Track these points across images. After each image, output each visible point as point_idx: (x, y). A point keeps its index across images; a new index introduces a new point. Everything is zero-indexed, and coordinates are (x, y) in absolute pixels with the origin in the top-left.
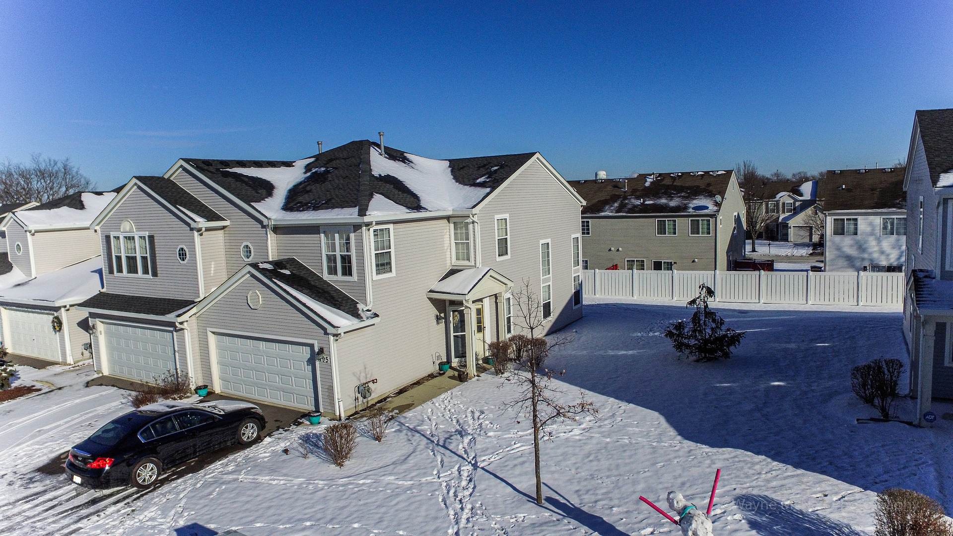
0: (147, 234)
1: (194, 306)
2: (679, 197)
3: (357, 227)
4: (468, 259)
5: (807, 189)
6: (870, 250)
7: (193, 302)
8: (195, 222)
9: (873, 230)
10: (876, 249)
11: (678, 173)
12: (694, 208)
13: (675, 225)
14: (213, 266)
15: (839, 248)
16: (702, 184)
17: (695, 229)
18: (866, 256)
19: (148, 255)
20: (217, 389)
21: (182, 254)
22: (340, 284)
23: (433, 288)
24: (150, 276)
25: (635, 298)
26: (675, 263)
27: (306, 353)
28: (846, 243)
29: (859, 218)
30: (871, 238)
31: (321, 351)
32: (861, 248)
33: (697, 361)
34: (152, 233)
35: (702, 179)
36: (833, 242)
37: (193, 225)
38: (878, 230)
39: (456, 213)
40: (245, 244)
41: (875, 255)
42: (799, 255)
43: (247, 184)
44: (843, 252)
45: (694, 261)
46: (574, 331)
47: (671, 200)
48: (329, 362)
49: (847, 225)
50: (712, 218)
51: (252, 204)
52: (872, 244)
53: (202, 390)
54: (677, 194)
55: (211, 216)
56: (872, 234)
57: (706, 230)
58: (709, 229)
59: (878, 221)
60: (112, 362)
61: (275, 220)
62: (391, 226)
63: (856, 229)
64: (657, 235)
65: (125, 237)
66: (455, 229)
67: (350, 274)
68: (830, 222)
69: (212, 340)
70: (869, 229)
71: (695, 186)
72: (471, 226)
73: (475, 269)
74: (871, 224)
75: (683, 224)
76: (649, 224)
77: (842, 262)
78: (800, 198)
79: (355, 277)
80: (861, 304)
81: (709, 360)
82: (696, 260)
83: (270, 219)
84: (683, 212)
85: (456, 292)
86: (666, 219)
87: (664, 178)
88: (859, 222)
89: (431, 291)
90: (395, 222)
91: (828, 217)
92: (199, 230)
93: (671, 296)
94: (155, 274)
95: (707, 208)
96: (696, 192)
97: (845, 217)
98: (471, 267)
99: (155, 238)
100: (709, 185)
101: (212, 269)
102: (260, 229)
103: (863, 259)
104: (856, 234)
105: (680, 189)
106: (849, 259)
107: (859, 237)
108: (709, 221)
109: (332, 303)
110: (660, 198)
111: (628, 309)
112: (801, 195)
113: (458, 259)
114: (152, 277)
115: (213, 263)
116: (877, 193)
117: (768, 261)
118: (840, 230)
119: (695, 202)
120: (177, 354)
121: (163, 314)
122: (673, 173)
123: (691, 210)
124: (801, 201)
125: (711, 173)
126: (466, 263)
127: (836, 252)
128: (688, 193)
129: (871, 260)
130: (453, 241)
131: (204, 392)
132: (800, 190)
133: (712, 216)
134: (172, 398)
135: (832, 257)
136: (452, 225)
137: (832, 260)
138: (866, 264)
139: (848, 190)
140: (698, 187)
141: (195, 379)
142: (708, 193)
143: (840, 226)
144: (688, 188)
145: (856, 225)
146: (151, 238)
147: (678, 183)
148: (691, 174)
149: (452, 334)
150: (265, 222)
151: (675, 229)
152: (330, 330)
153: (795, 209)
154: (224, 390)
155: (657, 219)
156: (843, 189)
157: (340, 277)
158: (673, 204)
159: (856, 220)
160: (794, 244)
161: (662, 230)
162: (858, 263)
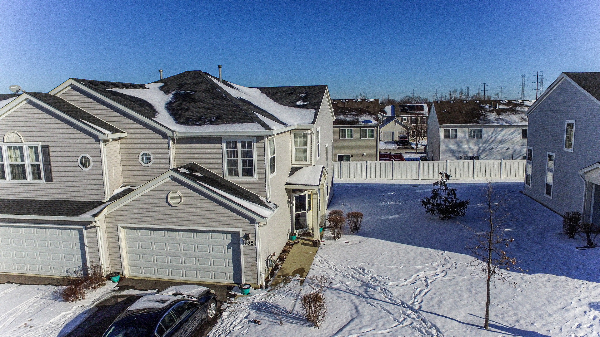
0: (39, 144)
2: (352, 115)
3: (259, 138)
4: (306, 160)
5: (388, 109)
6: (463, 147)
7: (101, 203)
9: (465, 135)
10: (466, 146)
11: (346, 100)
12: (363, 122)
13: (352, 132)
14: (113, 171)
15: (447, 146)
16: (363, 107)
17: (364, 135)
18: (461, 150)
19: (41, 163)
21: (85, 162)
23: (288, 181)
24: (42, 181)
26: (352, 156)
28: (451, 143)
29: (458, 129)
30: (464, 140)
31: (247, 236)
32: (459, 145)
33: (443, 219)
34: (46, 144)
35: (361, 104)
36: (444, 142)
37: (101, 136)
38: (468, 136)
39: (300, 127)
40: (144, 152)
41: (466, 150)
44: (450, 148)
45: (363, 155)
47: (347, 117)
48: (254, 245)
49: (452, 133)
50: (375, 128)
51: (152, 118)
52: (465, 143)
54: (349, 113)
56: (464, 137)
57: (370, 136)
58: (373, 135)
59: (467, 130)
61: (180, 133)
62: (275, 137)
63: (456, 135)
64: (340, 138)
65: (10, 147)
66: (295, 138)
67: (251, 174)
68: (442, 130)
69: (122, 233)
70: (463, 135)
71: (359, 108)
72: (309, 136)
73: (311, 167)
74: (464, 132)
75: (357, 132)
76: (336, 132)
77: (449, 154)
78: (386, 115)
79: (256, 176)
82: (365, 154)
83: (175, 131)
84: (357, 124)
86: (346, 129)
87: (338, 103)
88: (458, 131)
89: (287, 184)
91: (441, 128)
92: (106, 141)
94: (49, 179)
95: (371, 122)
96: (361, 112)
97: (450, 128)
98: (307, 165)
99: (50, 148)
100: (367, 107)
101: (113, 174)
102: (162, 140)
103: (460, 152)
104: (456, 138)
105: (350, 110)
106: (453, 152)
107: (458, 139)
108: (373, 130)
110: (339, 115)
112: (386, 113)
113: (296, 160)
114: (45, 182)
115: (113, 168)
116: (464, 114)
118: (447, 136)
119: (362, 118)
120: (87, 249)
121: (73, 215)
122: (342, 100)
123: (361, 123)
124: (386, 117)
125: (366, 100)
126: (304, 162)
127: (445, 148)
128: (356, 112)
129: (464, 152)
130: (293, 147)
131: (117, 278)
132: (384, 111)
135: (443, 151)
136: (293, 136)
137: (443, 153)
138: (461, 155)
139: (448, 112)
140: (361, 109)
141: (106, 268)
142: (368, 112)
143: (447, 133)
144: (355, 109)
145: (456, 132)
146: (45, 148)
147: (347, 106)
148: (354, 100)
149: (294, 213)
150: (170, 134)
151: (352, 135)
152: (258, 219)
153: (383, 122)
155: (340, 129)
156: (445, 112)
157: (241, 177)
158: (349, 118)
159: (456, 130)
160: (384, 142)
161: (343, 135)
162: (457, 155)
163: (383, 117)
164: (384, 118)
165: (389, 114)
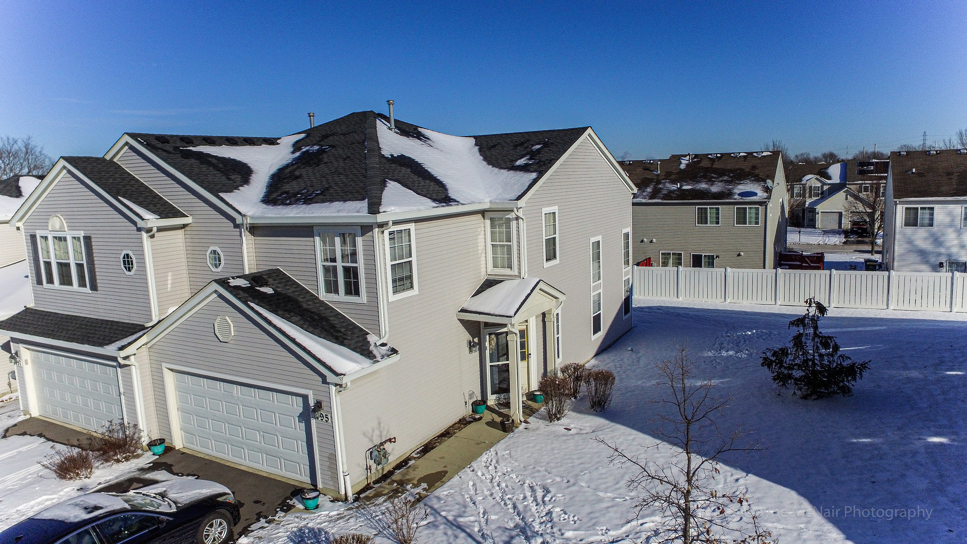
0: (81, 234)
1: (144, 334)
2: (722, 181)
3: (366, 229)
4: (510, 267)
5: (835, 171)
6: (948, 244)
7: (142, 328)
8: (143, 219)
9: (953, 220)
10: (955, 242)
11: (717, 154)
12: (739, 195)
13: (718, 214)
14: (170, 278)
15: (910, 242)
16: (746, 166)
17: (742, 218)
18: (943, 250)
19: (84, 262)
20: (178, 443)
21: (128, 262)
22: (342, 306)
23: (466, 306)
24: (88, 290)
25: (681, 299)
26: (717, 257)
27: (297, 406)
28: (920, 236)
29: (936, 207)
30: (950, 230)
31: (319, 405)
32: (937, 241)
33: (805, 397)
34: (88, 233)
35: (745, 161)
36: (904, 234)
37: (140, 223)
38: (958, 221)
39: (494, 207)
40: (212, 248)
41: (954, 250)
42: (832, 243)
43: (215, 167)
44: (916, 246)
45: (739, 255)
46: (629, 349)
47: (712, 185)
48: (330, 421)
49: (923, 216)
50: (761, 206)
51: (221, 194)
52: (951, 236)
53: (156, 447)
54: (718, 178)
55: (165, 210)
56: (951, 225)
57: (753, 220)
58: (757, 218)
59: (958, 210)
60: (43, 400)
61: (252, 218)
62: (412, 226)
63: (932, 219)
64: (697, 225)
65: (55, 238)
66: (493, 226)
67: (357, 293)
68: (900, 212)
69: (170, 379)
70: (947, 220)
71: (738, 169)
72: (514, 223)
73: (517, 281)
74: (950, 214)
75: (727, 212)
76: (690, 212)
77: (914, 258)
78: (829, 182)
79: (364, 298)
80: (955, 309)
81: (820, 396)
82: (742, 254)
83: (244, 216)
84: (728, 199)
85: (497, 313)
86: (708, 207)
87: (701, 159)
88: (936, 211)
89: (463, 311)
90: (417, 221)
91: (898, 206)
92: (149, 230)
93: (723, 297)
94: (94, 287)
95: (755, 194)
96: (739, 175)
97: (919, 206)
98: (512, 277)
99: (93, 240)
100: (754, 168)
101: (169, 282)
102: (233, 229)
103: (940, 254)
104: (931, 225)
105: (721, 173)
106: (923, 254)
107: (935, 229)
108: (757, 209)
109: (332, 335)
110: (699, 182)
111: (678, 315)
112: (829, 178)
113: (495, 266)
114: (90, 292)
115: (170, 274)
116: (955, 178)
117: (817, 254)
118: (912, 220)
119: (740, 187)
120: (122, 397)
121: (101, 345)
122: (711, 154)
123: (736, 196)
124: (829, 184)
125: (755, 154)
126: (507, 271)
127: (906, 246)
128: (730, 177)
129: (949, 255)
130: (489, 243)
131: (159, 449)
132: (827, 173)
133: (760, 203)
134: (115, 460)
135: (902, 251)
136: (488, 222)
137: (901, 255)
138: (943, 259)
139: (919, 174)
140: (742, 170)
141: (147, 430)
142: (754, 176)
143: (912, 216)
144: (731, 171)
145: (932, 214)
146: (88, 239)
147: (717, 165)
148: (732, 155)
149: (488, 364)
150: (239, 220)
151: (718, 218)
152: (330, 377)
153: (822, 193)
154: (187, 445)
155: (697, 207)
156: (913, 173)
157: (342, 296)
158: (715, 189)
159: (932, 209)
160: (823, 231)
161: (703, 219)
162: (933, 260)
163: (824, 184)
164: (825, 188)
165: (836, 179)
